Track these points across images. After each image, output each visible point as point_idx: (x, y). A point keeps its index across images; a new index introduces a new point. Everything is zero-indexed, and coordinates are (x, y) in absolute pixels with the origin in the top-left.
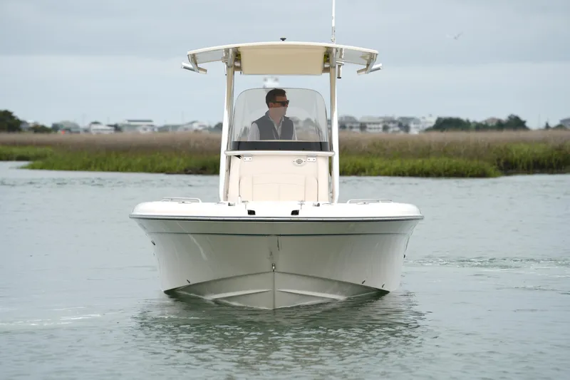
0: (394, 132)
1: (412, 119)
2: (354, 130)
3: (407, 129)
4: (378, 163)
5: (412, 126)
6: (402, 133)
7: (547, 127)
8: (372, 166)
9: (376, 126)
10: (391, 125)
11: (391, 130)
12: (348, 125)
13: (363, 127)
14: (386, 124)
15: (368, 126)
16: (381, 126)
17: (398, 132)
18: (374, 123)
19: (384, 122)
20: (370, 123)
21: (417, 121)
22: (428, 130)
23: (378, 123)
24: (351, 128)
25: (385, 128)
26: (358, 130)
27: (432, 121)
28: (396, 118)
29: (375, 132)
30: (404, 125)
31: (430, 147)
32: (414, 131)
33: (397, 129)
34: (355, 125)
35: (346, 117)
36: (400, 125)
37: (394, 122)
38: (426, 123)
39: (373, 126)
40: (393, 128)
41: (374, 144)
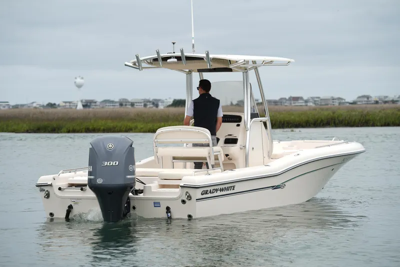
0: (150, 107)
1: (159, 100)
2: (128, 106)
3: (157, 106)
4: (140, 125)
5: (160, 104)
6: (154, 108)
7: (232, 104)
8: (136, 128)
9: (140, 104)
10: (148, 104)
11: (148, 106)
12: (124, 104)
13: (132, 105)
14: (146, 103)
15: (136, 104)
16: (143, 104)
17: (152, 107)
18: (138, 103)
19: (144, 102)
20: (136, 103)
21: (163, 102)
22: (169, 106)
23: (141, 103)
24: (126, 105)
25: (145, 105)
26: (130, 107)
27: (171, 101)
28: (151, 100)
29: (139, 107)
30: (155, 103)
31: (168, 116)
32: (161, 107)
33: (152, 106)
34: (128, 104)
35: (123, 99)
36: (153, 104)
37: (150, 102)
38: (167, 102)
39: (138, 104)
40: (150, 105)
41: (138, 115)
